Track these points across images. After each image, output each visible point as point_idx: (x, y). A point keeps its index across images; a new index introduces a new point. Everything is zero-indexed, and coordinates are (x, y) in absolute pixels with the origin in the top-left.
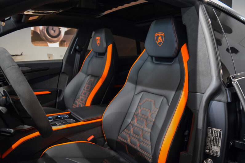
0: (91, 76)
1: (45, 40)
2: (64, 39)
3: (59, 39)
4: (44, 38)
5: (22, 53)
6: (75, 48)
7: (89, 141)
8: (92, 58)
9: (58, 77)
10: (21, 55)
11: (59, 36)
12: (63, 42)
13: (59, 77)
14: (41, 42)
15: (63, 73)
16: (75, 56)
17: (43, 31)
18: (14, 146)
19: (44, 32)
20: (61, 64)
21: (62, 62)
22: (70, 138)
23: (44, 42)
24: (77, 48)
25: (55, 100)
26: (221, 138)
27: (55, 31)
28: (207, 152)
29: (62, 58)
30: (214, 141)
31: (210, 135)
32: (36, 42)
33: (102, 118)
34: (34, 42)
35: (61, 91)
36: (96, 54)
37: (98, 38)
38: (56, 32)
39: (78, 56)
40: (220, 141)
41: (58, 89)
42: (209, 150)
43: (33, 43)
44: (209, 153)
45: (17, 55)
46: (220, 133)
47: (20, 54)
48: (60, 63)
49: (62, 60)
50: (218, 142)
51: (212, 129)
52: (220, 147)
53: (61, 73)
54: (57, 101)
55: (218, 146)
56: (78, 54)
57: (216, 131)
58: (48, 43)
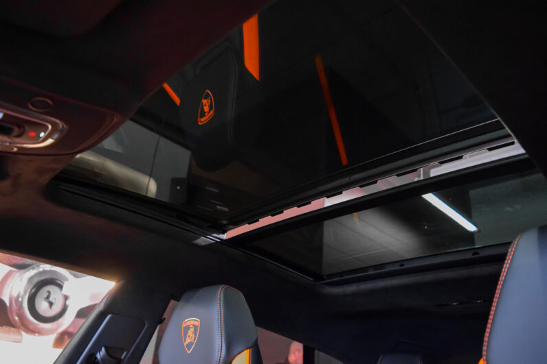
1: (19, 324)
2: (71, 330)
3: (59, 327)
4: (17, 318)
11: (60, 320)
12: (66, 337)
14: (4, 327)
17: (20, 299)
19: (22, 302)
23: (12, 329)
27: (51, 304)
37: (192, 321)
38: (54, 307)
58: (23, 333)
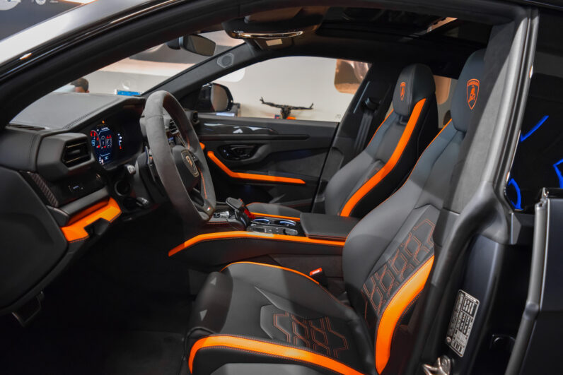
0: (380, 163)
5: (313, 105)
6: (363, 103)
7: (311, 277)
8: (391, 126)
9: (324, 155)
10: (311, 108)
13: (327, 155)
14: (354, 84)
15: (335, 149)
16: (362, 118)
18: (188, 243)
20: (334, 131)
21: (335, 126)
22: (277, 259)
24: (367, 102)
25: (311, 199)
26: (474, 319)
28: (448, 341)
29: (339, 120)
30: (462, 322)
31: (460, 307)
32: (344, 84)
33: (344, 241)
34: (339, 85)
35: (325, 184)
36: (400, 118)
39: (367, 118)
40: (471, 325)
41: (321, 178)
42: (451, 338)
43: (337, 87)
44: (450, 344)
45: (302, 108)
46: (475, 306)
47: (308, 107)
48: (333, 128)
49: (339, 123)
50: (468, 325)
51: (464, 294)
52: (468, 338)
53: (331, 149)
54: (316, 201)
55: (465, 334)
56: (369, 114)
57: (470, 302)
